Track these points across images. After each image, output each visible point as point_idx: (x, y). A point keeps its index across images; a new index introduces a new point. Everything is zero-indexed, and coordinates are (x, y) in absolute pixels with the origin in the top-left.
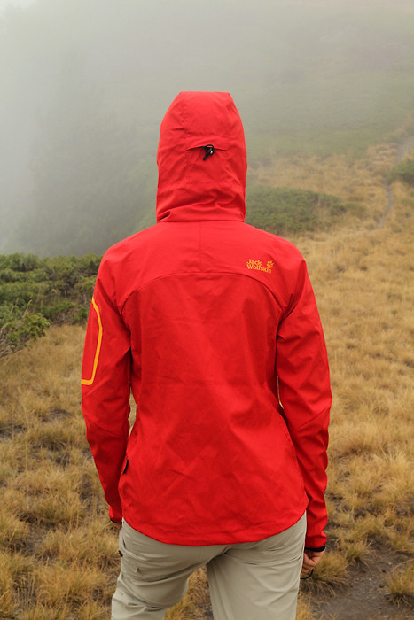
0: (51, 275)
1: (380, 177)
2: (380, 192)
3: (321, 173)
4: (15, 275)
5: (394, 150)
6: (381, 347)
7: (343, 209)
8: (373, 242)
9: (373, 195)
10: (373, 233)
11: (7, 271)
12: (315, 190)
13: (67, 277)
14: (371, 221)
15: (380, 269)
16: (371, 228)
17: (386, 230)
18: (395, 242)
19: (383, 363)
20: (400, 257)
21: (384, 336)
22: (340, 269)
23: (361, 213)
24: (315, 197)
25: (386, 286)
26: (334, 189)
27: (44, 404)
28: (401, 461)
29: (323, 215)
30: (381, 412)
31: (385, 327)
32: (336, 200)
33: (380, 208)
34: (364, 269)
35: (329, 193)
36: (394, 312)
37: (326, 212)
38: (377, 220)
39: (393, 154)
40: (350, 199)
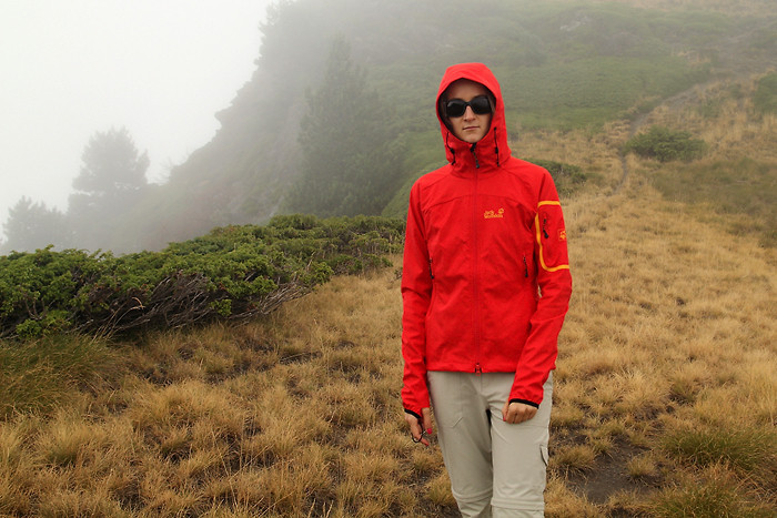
0: (328, 234)
1: (616, 150)
2: (616, 162)
3: (563, 146)
4: (297, 232)
5: (628, 126)
6: (620, 292)
7: (583, 178)
8: (611, 207)
9: (610, 166)
10: (610, 199)
11: (290, 229)
12: (558, 161)
13: (342, 235)
14: (609, 188)
15: (618, 229)
16: (609, 194)
17: (622, 196)
18: (629, 206)
19: (621, 305)
20: (635, 219)
21: (622, 283)
22: (581, 229)
23: (600, 182)
24: (559, 167)
25: (623, 243)
26: (574, 160)
27: (333, 336)
28: (638, 378)
29: (566, 182)
30: (621, 342)
31: (623, 276)
32: (577, 169)
33: (616, 177)
34: (604, 229)
35: (570, 164)
36: (631, 265)
37: (568, 180)
38: (614, 187)
39: (626, 129)
40: (590, 169)
